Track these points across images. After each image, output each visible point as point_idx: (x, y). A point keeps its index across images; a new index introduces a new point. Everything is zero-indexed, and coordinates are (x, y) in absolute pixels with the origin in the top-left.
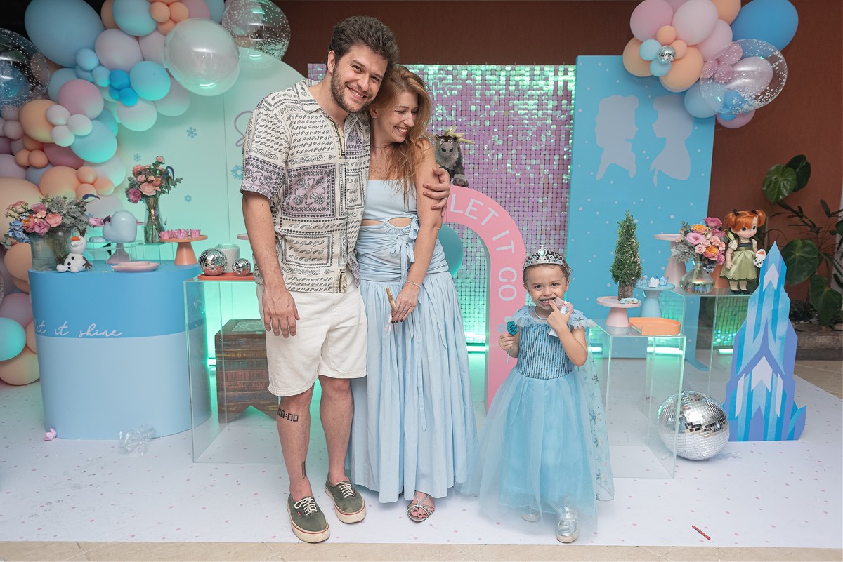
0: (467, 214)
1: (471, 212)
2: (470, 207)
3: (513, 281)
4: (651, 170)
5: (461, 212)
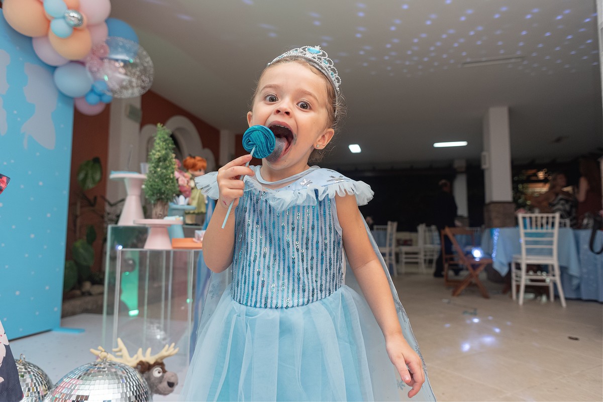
4: (21, 132)
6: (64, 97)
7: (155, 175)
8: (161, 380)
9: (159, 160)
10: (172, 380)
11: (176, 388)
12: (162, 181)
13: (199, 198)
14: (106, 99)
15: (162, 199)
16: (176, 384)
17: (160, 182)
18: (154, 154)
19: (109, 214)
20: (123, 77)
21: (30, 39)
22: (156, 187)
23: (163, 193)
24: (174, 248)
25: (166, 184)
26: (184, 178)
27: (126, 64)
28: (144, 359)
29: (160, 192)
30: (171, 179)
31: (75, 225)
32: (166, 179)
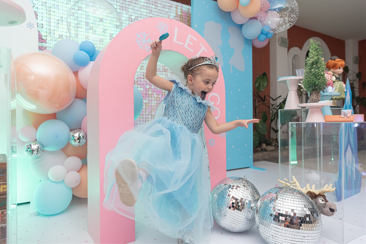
0: (186, 46)
1: (189, 45)
2: (188, 41)
3: (218, 104)
4: (229, 64)
5: (182, 44)
6: (247, 41)
7: (310, 74)
8: (324, 206)
9: (313, 64)
10: (333, 207)
11: (336, 214)
12: (316, 77)
13: (339, 88)
14: (270, 36)
15: (316, 89)
16: (335, 211)
17: (315, 78)
18: (309, 60)
19: (272, 105)
20: (279, 19)
21: (230, 13)
22: (312, 82)
23: (317, 85)
24: (326, 121)
25: (319, 79)
26: (328, 75)
27: (281, 10)
28: (311, 191)
29: (315, 85)
30: (322, 75)
31: (256, 113)
32: (318, 76)
